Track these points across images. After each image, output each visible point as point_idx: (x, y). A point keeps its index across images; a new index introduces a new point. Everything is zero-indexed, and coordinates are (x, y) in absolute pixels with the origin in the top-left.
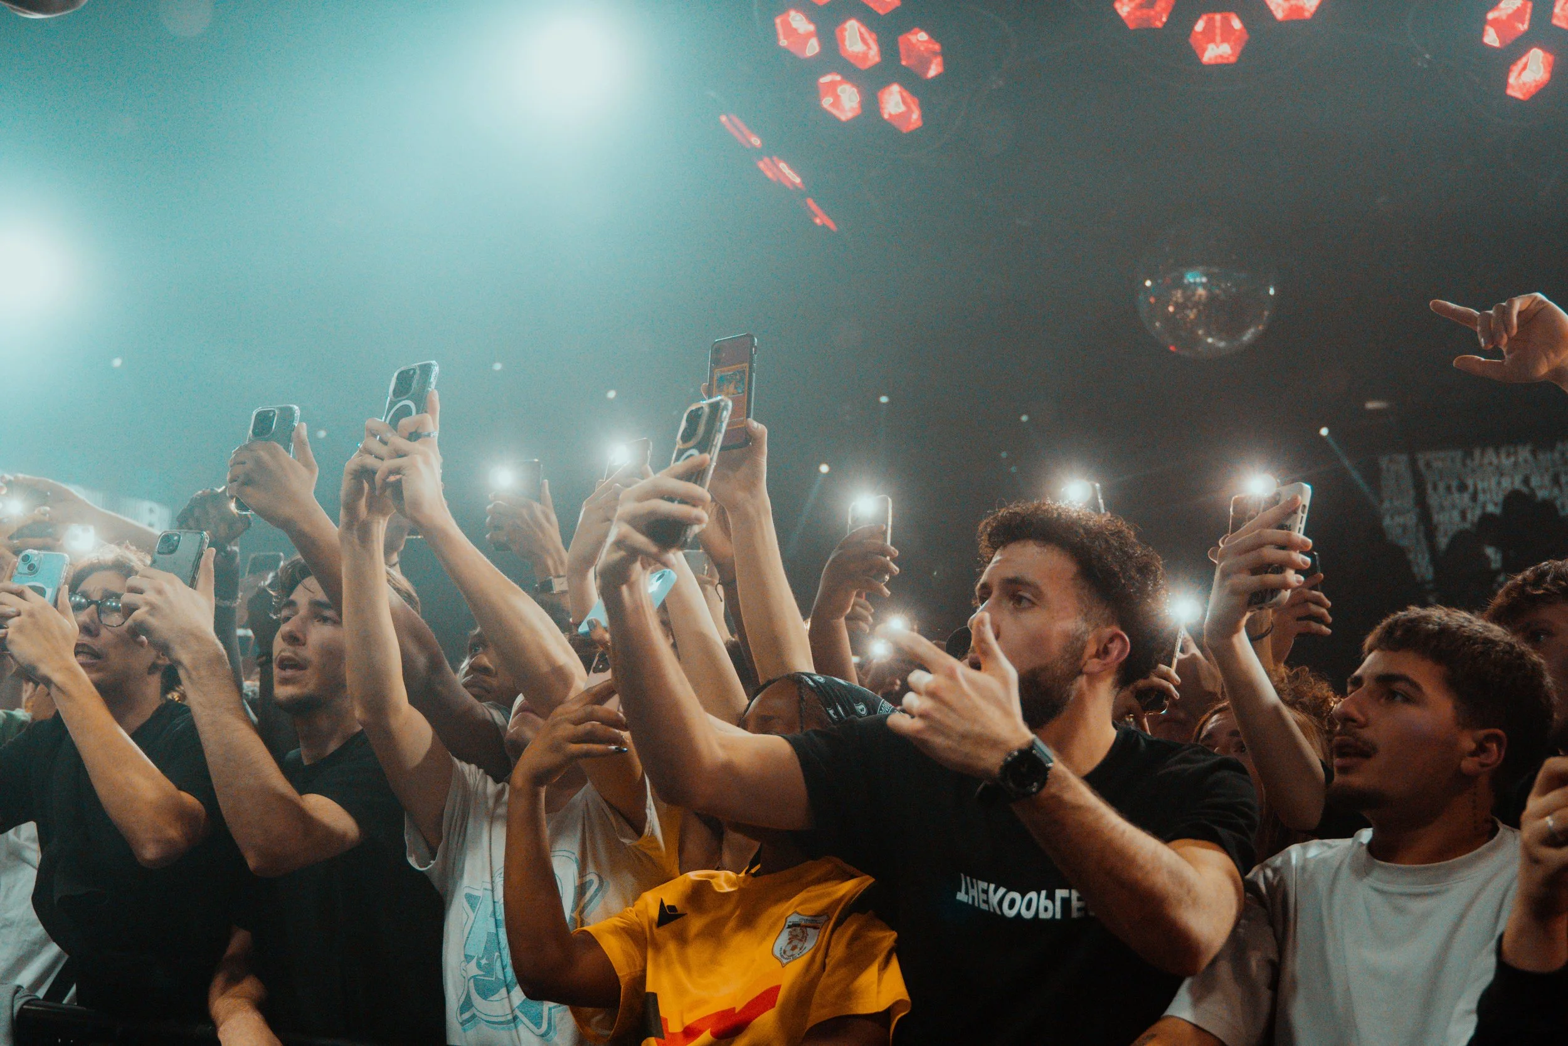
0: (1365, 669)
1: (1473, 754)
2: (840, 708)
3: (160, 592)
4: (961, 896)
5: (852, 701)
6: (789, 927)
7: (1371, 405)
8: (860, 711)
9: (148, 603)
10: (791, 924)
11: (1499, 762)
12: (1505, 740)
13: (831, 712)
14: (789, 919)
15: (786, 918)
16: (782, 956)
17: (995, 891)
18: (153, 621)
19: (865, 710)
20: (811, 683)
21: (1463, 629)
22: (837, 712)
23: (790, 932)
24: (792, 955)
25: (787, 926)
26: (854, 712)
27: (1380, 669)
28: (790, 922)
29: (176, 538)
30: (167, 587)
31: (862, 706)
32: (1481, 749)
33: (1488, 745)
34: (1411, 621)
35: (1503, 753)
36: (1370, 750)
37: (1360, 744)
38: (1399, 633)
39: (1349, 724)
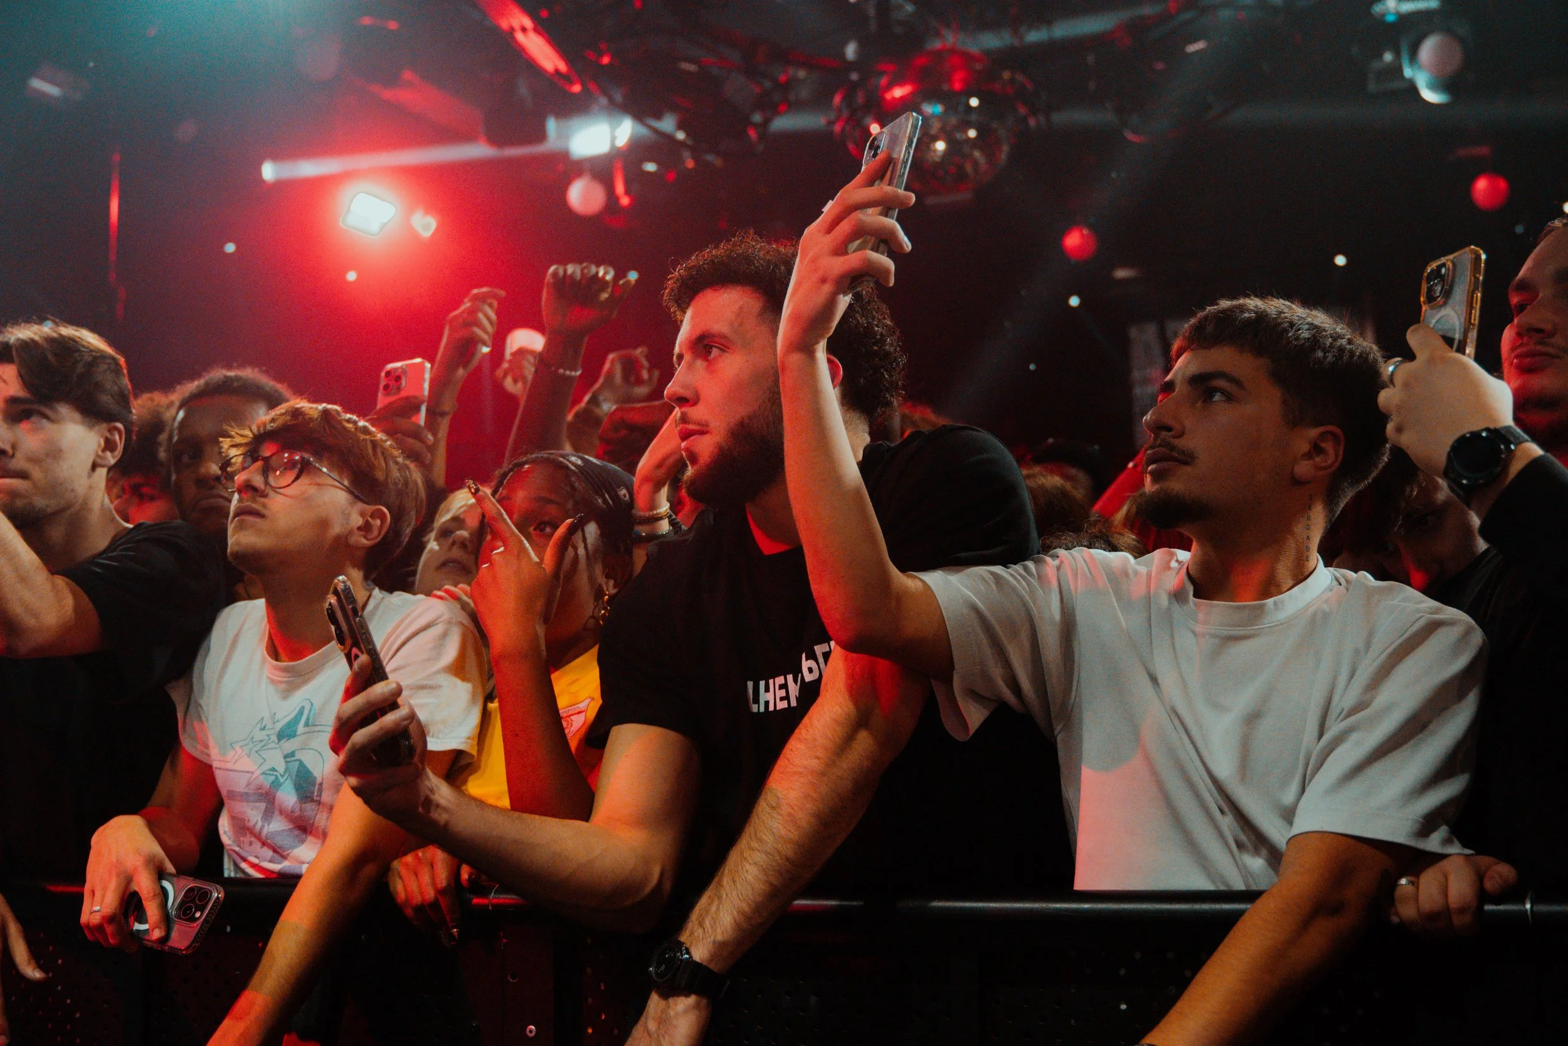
0: (1177, 372)
1: (1308, 456)
5: (614, 485)
7: (1120, 274)
11: (1337, 464)
12: (1342, 437)
21: (1283, 315)
27: (1193, 369)
32: (1316, 449)
33: (1323, 445)
34: (1224, 311)
35: (1341, 452)
36: (1187, 458)
37: (1175, 454)
38: (1210, 328)
39: (1164, 434)
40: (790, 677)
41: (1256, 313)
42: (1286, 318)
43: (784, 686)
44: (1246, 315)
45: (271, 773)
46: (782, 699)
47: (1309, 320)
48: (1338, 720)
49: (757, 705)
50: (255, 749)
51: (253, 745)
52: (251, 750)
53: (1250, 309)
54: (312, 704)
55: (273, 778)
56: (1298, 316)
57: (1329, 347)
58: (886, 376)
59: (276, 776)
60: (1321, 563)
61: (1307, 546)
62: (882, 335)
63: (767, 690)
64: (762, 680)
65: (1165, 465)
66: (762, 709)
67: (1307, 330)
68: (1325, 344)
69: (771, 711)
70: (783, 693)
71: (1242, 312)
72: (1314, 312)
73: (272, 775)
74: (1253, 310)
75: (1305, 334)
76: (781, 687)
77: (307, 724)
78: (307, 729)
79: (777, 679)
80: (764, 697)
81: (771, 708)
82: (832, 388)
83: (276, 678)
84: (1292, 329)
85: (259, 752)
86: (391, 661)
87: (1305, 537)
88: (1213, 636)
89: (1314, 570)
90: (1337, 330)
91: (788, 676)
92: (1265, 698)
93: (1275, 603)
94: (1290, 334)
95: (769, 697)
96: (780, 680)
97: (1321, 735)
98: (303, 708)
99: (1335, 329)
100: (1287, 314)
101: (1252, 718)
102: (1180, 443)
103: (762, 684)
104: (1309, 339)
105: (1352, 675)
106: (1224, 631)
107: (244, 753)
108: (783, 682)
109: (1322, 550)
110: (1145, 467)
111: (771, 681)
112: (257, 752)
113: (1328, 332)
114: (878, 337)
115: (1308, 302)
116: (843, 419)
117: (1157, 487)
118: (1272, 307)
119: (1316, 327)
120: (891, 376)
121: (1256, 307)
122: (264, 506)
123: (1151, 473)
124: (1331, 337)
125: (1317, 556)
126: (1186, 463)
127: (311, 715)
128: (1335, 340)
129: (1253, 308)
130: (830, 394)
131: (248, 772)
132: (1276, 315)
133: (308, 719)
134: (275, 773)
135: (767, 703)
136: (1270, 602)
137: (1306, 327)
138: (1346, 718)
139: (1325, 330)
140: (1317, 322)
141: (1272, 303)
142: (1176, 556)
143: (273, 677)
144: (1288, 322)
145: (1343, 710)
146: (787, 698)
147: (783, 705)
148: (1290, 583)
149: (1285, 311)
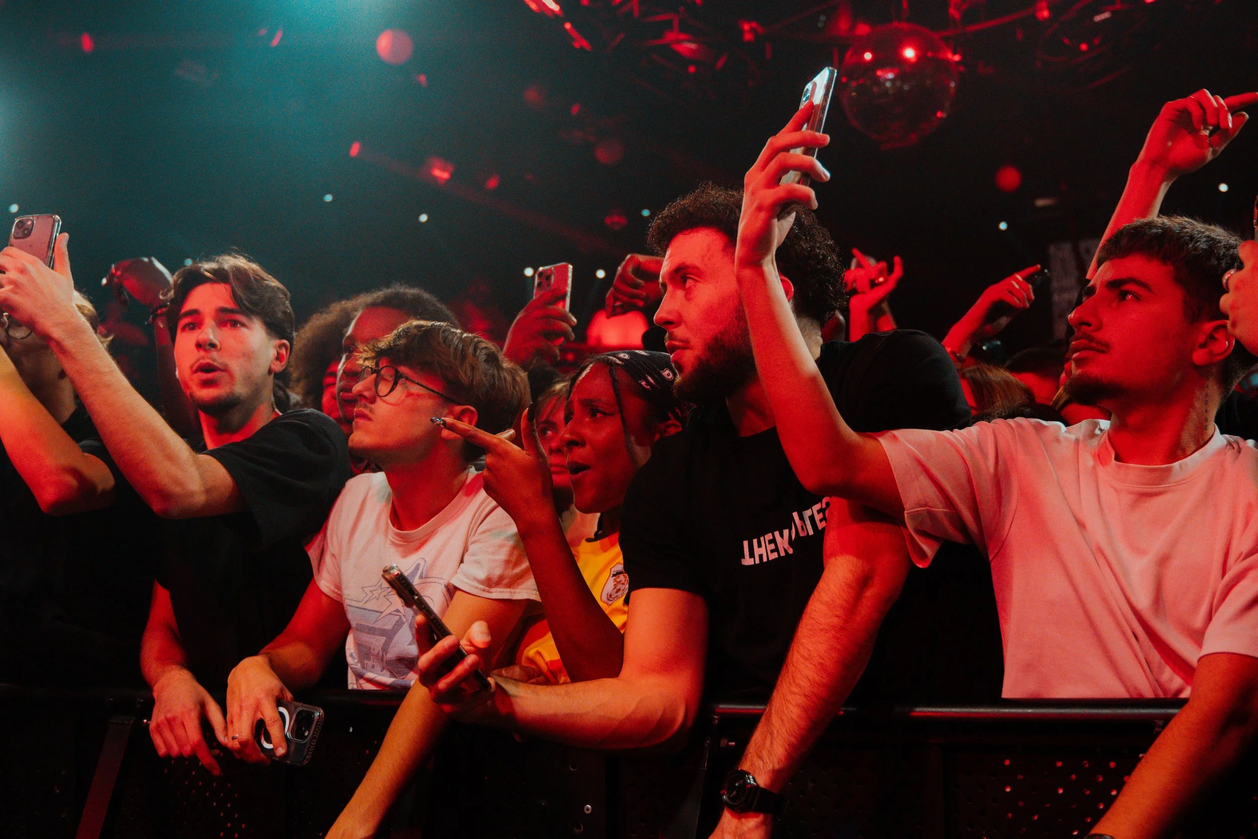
1: (1205, 345)
2: (650, 378)
3: (23, 271)
4: (747, 561)
6: (614, 575)
7: (1040, 203)
8: (667, 376)
9: (12, 282)
10: (615, 573)
11: (1229, 351)
13: (643, 383)
14: (613, 570)
15: (611, 569)
16: (608, 599)
17: (782, 535)
18: (17, 299)
19: (671, 374)
20: (618, 362)
21: (1185, 231)
22: (648, 383)
23: (615, 580)
24: (616, 597)
25: (611, 575)
26: (663, 378)
27: (1111, 276)
28: (614, 572)
29: (29, 223)
30: (30, 267)
31: (667, 372)
32: (1212, 339)
33: (1217, 336)
34: (1135, 228)
36: (1104, 348)
37: (1094, 345)
38: (1124, 242)
39: (1084, 328)
40: (777, 534)
41: (1162, 229)
42: (1187, 232)
43: (773, 541)
44: (1154, 231)
45: (396, 613)
46: (772, 551)
47: (1207, 233)
48: (1238, 561)
49: (753, 559)
50: (385, 593)
51: (381, 591)
52: (380, 594)
53: (1158, 226)
54: (425, 561)
55: (397, 618)
56: (1197, 231)
57: (1222, 256)
58: (831, 288)
59: (400, 616)
60: (1218, 431)
61: (1206, 418)
62: (823, 255)
63: (760, 546)
64: (755, 538)
65: (1085, 353)
66: (757, 562)
67: (1205, 242)
68: (1219, 254)
69: (765, 562)
70: (772, 546)
71: (1151, 228)
72: (1212, 227)
73: (397, 615)
74: (1160, 227)
75: (1202, 245)
76: (770, 542)
77: (421, 577)
78: (422, 581)
79: (766, 536)
80: (757, 551)
81: (765, 559)
82: (787, 302)
83: (397, 542)
84: (1191, 243)
85: (387, 597)
86: (480, 526)
87: (1204, 411)
88: (1130, 493)
89: (1212, 436)
90: (1230, 241)
91: (775, 533)
92: (1174, 543)
93: (1180, 466)
94: (1190, 246)
95: (762, 551)
96: (769, 536)
97: (1224, 573)
98: (419, 565)
99: (1228, 241)
100: (1188, 230)
101: (1163, 561)
102: (1099, 335)
103: (755, 541)
104: (1206, 249)
105: (1247, 524)
106: (1140, 489)
107: (374, 596)
108: (772, 538)
109: (1218, 421)
110: (1071, 354)
111: (762, 538)
112: (385, 596)
113: (1222, 244)
114: (821, 257)
115: (1208, 219)
116: (799, 326)
117: (1079, 371)
118: (1176, 224)
119: (1213, 239)
120: (834, 288)
121: (1163, 223)
122: (371, 410)
123: (1076, 360)
124: (1225, 248)
125: (1215, 426)
126: (1103, 352)
127: (425, 569)
128: (1228, 249)
129: (1160, 225)
130: (785, 307)
131: (377, 612)
132: (1179, 230)
133: (422, 573)
134: (399, 614)
135: (761, 556)
136: (1176, 465)
137: (1204, 239)
138: (1244, 559)
139: (1220, 242)
140: (1213, 235)
141: (1177, 220)
142: (1099, 425)
143: (394, 540)
144: (1188, 236)
145: (1242, 553)
146: (776, 550)
147: (774, 556)
148: (1193, 447)
149: (1187, 226)
